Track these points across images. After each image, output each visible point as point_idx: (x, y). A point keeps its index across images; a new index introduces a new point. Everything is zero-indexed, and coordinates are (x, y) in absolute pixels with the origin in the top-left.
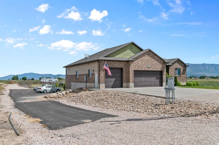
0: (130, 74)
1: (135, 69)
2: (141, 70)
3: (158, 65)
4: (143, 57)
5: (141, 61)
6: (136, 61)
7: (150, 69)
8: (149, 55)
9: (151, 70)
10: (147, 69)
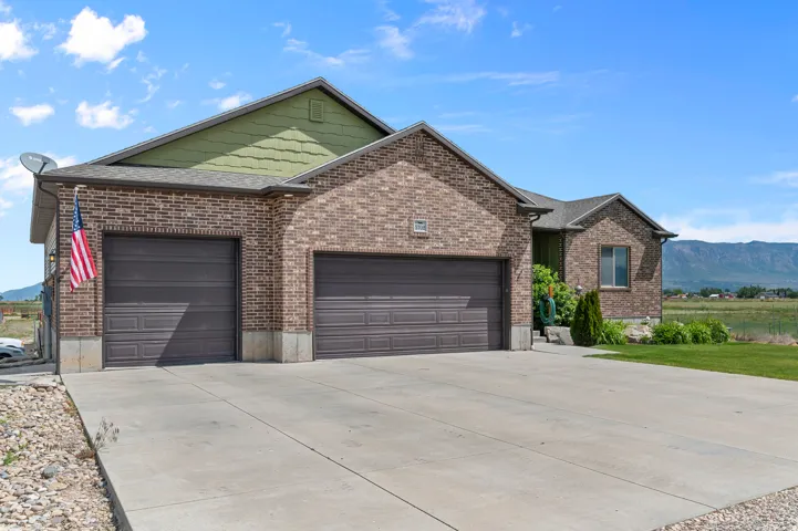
0: (286, 278)
1: (320, 245)
2: (364, 249)
3: (480, 222)
4: (383, 174)
5: (363, 192)
6: (333, 193)
7: (426, 249)
8: (418, 158)
9: (437, 252)
10: (405, 246)
